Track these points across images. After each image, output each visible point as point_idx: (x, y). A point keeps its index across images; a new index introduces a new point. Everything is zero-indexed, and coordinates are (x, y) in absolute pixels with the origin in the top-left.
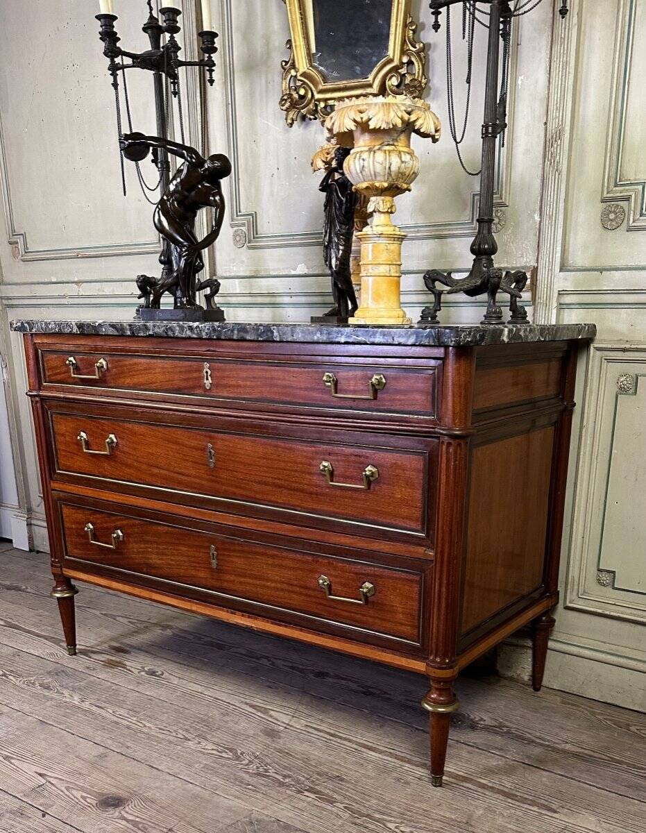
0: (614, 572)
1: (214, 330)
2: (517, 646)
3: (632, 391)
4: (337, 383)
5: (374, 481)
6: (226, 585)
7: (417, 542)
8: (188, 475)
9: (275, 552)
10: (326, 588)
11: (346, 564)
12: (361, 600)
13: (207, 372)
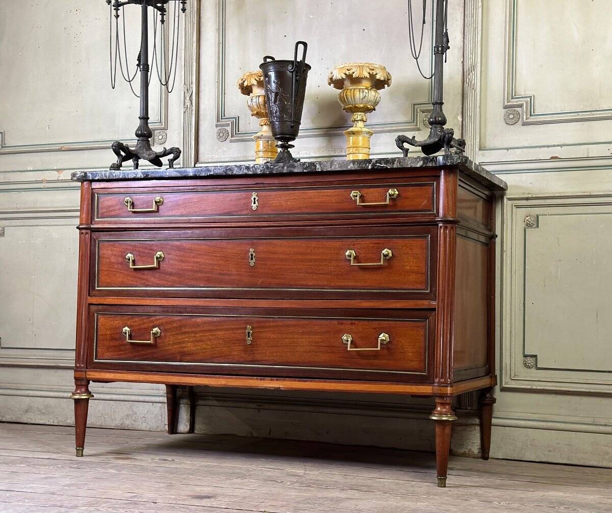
0: (535, 356)
1: (267, 168)
2: (466, 425)
3: (535, 226)
4: (361, 197)
5: (388, 260)
6: (258, 357)
7: (424, 297)
8: (229, 275)
9: (305, 322)
10: (349, 343)
11: (366, 322)
12: (377, 348)
13: (255, 199)
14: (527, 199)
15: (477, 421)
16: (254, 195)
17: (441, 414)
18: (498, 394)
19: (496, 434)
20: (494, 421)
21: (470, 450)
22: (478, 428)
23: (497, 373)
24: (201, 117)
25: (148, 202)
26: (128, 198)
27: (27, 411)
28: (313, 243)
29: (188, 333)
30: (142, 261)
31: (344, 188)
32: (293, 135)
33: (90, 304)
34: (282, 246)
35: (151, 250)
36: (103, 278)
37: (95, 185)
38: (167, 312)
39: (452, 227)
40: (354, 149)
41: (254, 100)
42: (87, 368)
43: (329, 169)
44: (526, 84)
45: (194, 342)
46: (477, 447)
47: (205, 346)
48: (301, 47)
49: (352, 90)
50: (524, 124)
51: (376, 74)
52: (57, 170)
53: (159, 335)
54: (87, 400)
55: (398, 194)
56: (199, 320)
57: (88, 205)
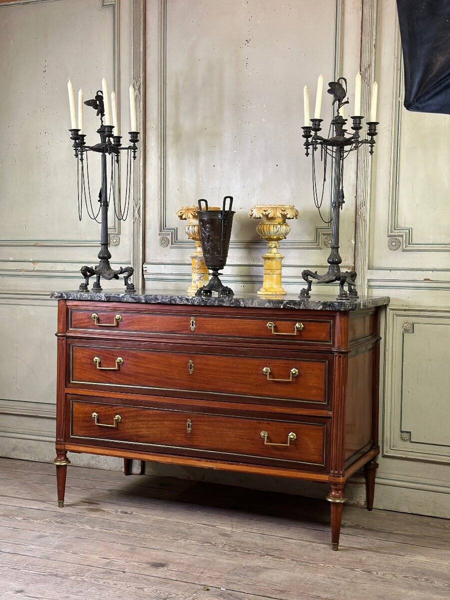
0: (410, 432)
1: (203, 301)
2: (356, 483)
3: (412, 330)
4: (275, 327)
5: (296, 377)
6: (196, 443)
7: (322, 407)
8: (173, 379)
9: (232, 420)
10: (266, 439)
11: (278, 423)
12: (287, 444)
13: (193, 322)
14: (405, 310)
15: (364, 480)
16: (192, 319)
17: (335, 497)
18: (380, 460)
19: (378, 491)
20: (377, 480)
21: (358, 502)
22: (364, 486)
23: (380, 444)
24: (147, 227)
25: (109, 318)
26: (94, 314)
27: (14, 450)
28: (239, 360)
29: (143, 421)
30: (106, 363)
31: (262, 319)
32: (222, 264)
33: (66, 394)
34: (214, 361)
35: (113, 355)
36: (76, 374)
37: (69, 303)
38: (126, 404)
39: (345, 357)
40: (269, 271)
41: (191, 229)
42: (65, 441)
43: (251, 306)
44: (406, 218)
45: (147, 428)
46: (363, 500)
47: (155, 432)
48: (228, 200)
49: (268, 226)
50: (404, 251)
51: (287, 214)
52: (33, 262)
53: (119, 421)
54: (66, 466)
55: (304, 328)
56: (150, 412)
57: (64, 318)
